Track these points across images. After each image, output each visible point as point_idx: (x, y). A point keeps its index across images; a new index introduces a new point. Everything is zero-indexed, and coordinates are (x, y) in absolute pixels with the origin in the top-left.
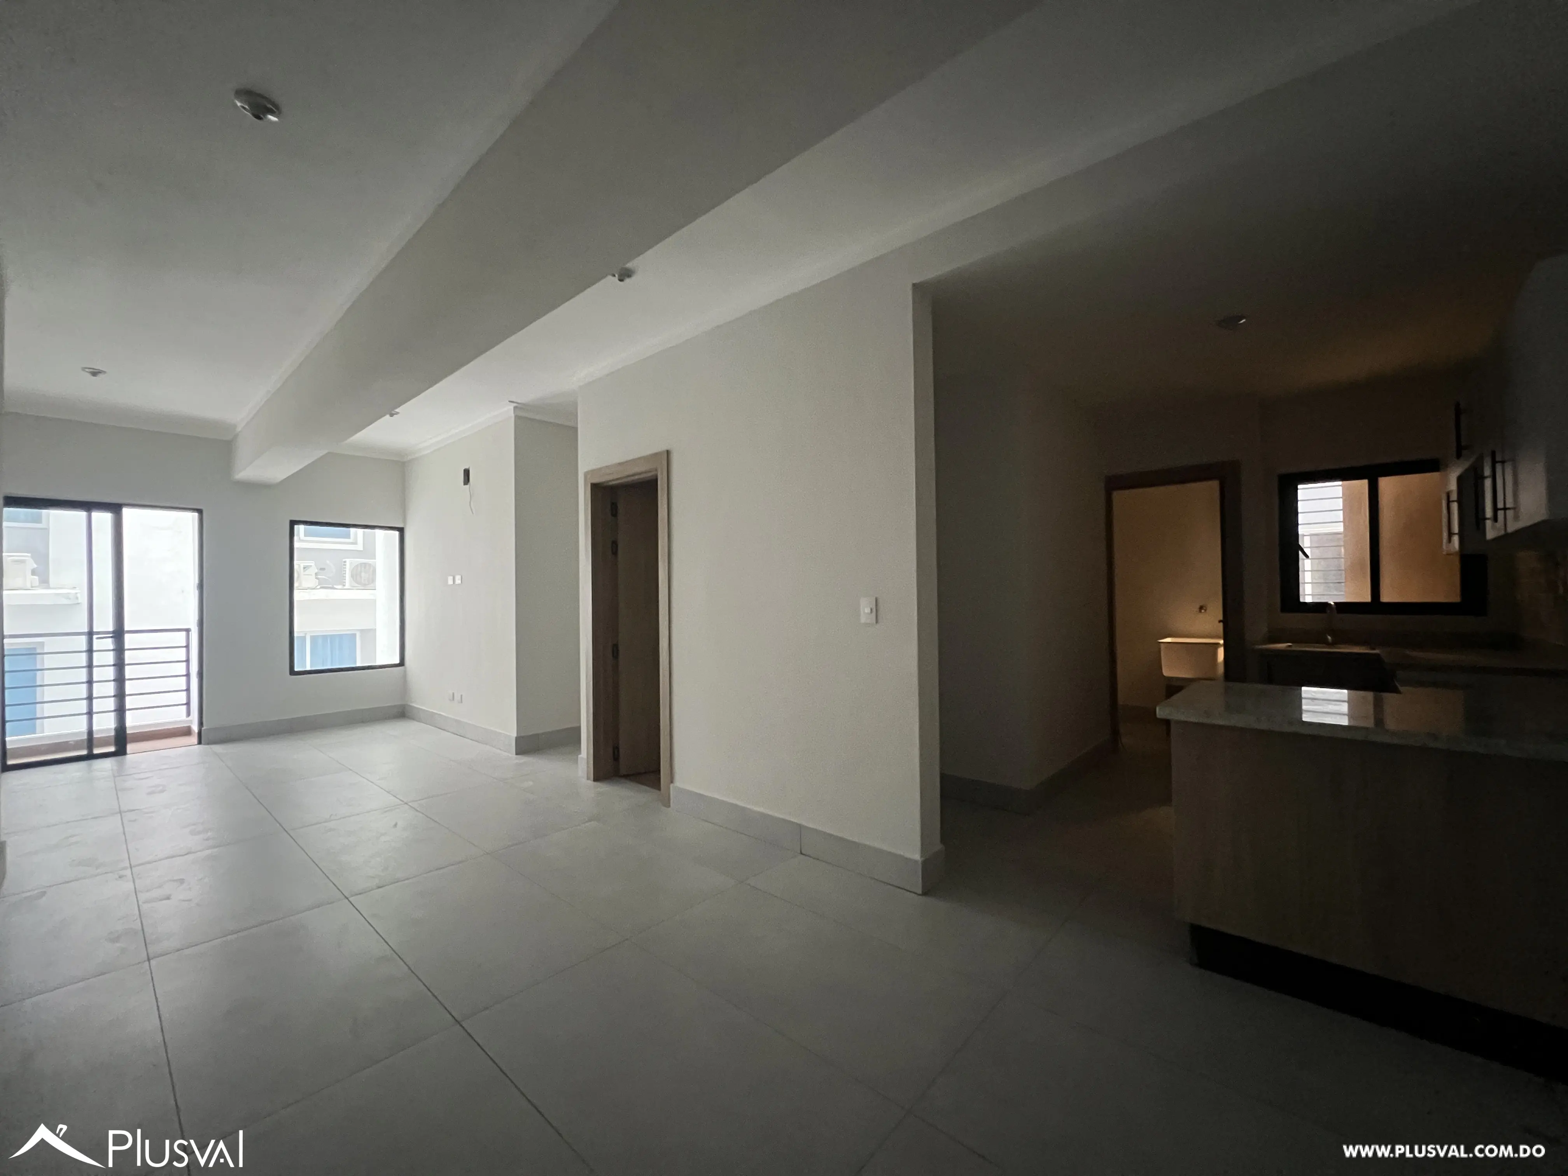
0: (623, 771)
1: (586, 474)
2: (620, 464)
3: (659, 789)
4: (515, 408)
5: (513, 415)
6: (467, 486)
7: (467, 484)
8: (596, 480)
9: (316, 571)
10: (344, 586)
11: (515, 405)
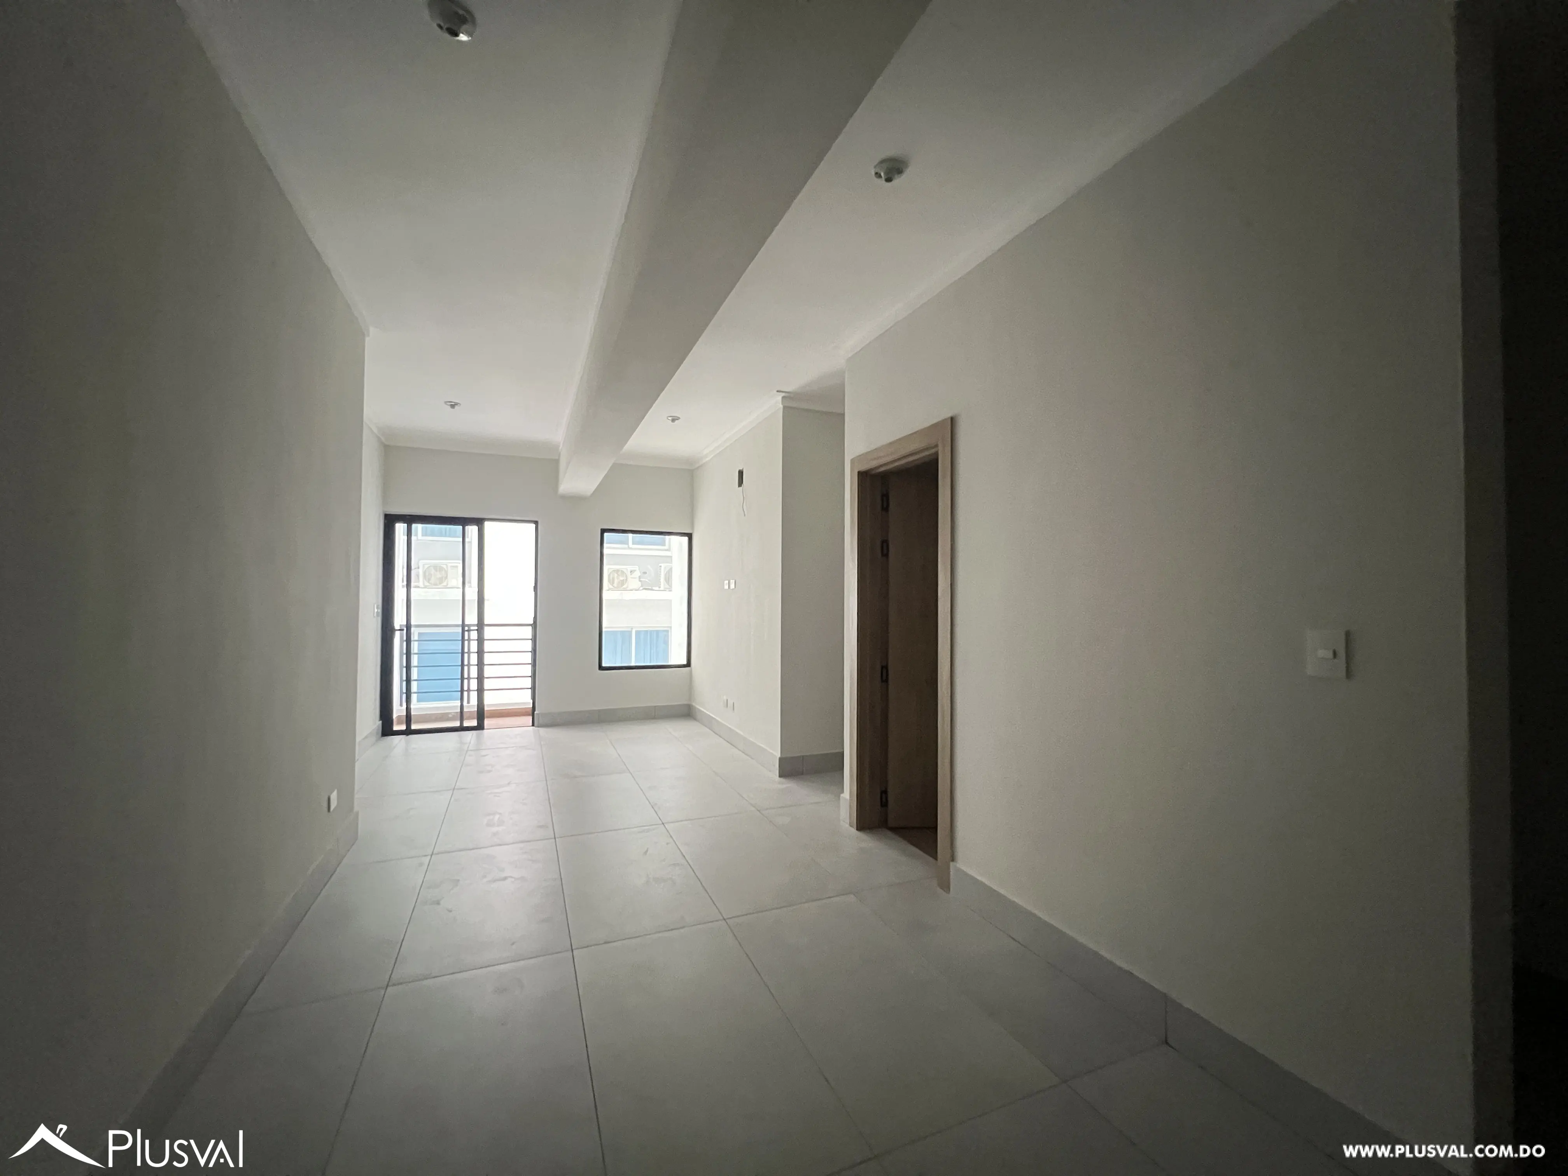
0: (891, 823)
1: (853, 461)
2: (891, 444)
3: (936, 858)
4: (783, 398)
5: (781, 406)
6: (741, 488)
7: (741, 486)
8: (864, 467)
9: (640, 574)
10: (660, 587)
11: (783, 394)
